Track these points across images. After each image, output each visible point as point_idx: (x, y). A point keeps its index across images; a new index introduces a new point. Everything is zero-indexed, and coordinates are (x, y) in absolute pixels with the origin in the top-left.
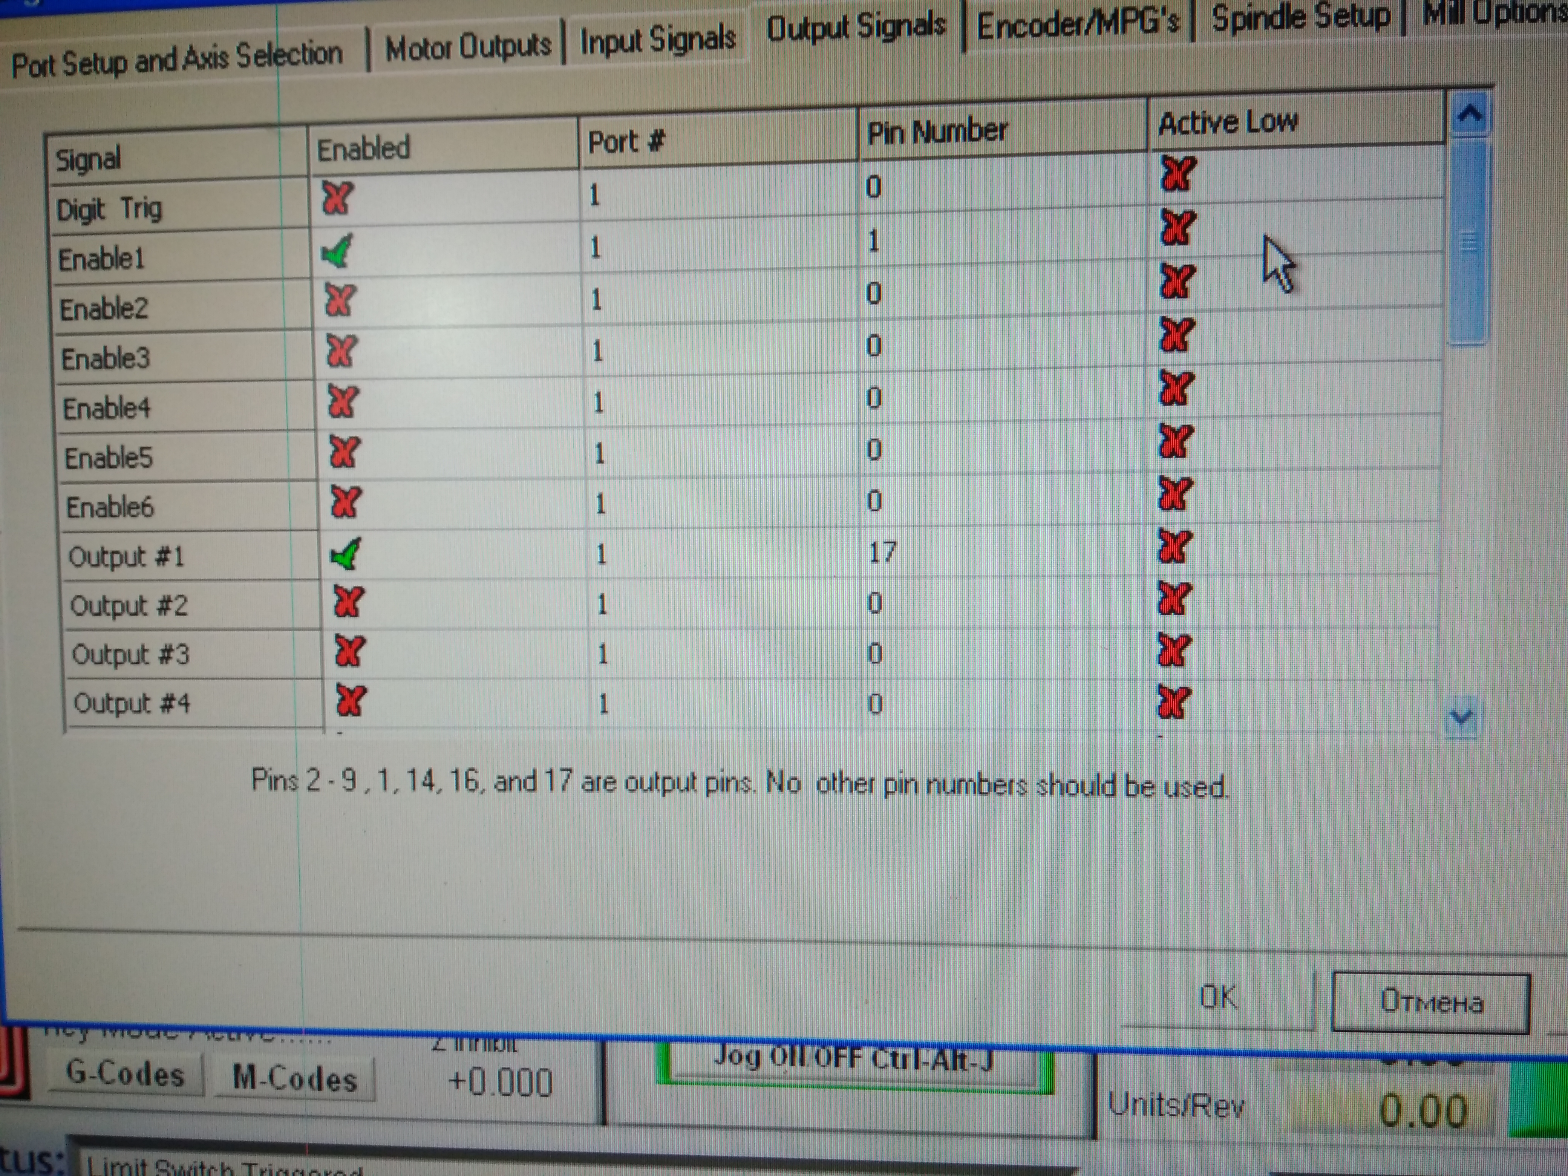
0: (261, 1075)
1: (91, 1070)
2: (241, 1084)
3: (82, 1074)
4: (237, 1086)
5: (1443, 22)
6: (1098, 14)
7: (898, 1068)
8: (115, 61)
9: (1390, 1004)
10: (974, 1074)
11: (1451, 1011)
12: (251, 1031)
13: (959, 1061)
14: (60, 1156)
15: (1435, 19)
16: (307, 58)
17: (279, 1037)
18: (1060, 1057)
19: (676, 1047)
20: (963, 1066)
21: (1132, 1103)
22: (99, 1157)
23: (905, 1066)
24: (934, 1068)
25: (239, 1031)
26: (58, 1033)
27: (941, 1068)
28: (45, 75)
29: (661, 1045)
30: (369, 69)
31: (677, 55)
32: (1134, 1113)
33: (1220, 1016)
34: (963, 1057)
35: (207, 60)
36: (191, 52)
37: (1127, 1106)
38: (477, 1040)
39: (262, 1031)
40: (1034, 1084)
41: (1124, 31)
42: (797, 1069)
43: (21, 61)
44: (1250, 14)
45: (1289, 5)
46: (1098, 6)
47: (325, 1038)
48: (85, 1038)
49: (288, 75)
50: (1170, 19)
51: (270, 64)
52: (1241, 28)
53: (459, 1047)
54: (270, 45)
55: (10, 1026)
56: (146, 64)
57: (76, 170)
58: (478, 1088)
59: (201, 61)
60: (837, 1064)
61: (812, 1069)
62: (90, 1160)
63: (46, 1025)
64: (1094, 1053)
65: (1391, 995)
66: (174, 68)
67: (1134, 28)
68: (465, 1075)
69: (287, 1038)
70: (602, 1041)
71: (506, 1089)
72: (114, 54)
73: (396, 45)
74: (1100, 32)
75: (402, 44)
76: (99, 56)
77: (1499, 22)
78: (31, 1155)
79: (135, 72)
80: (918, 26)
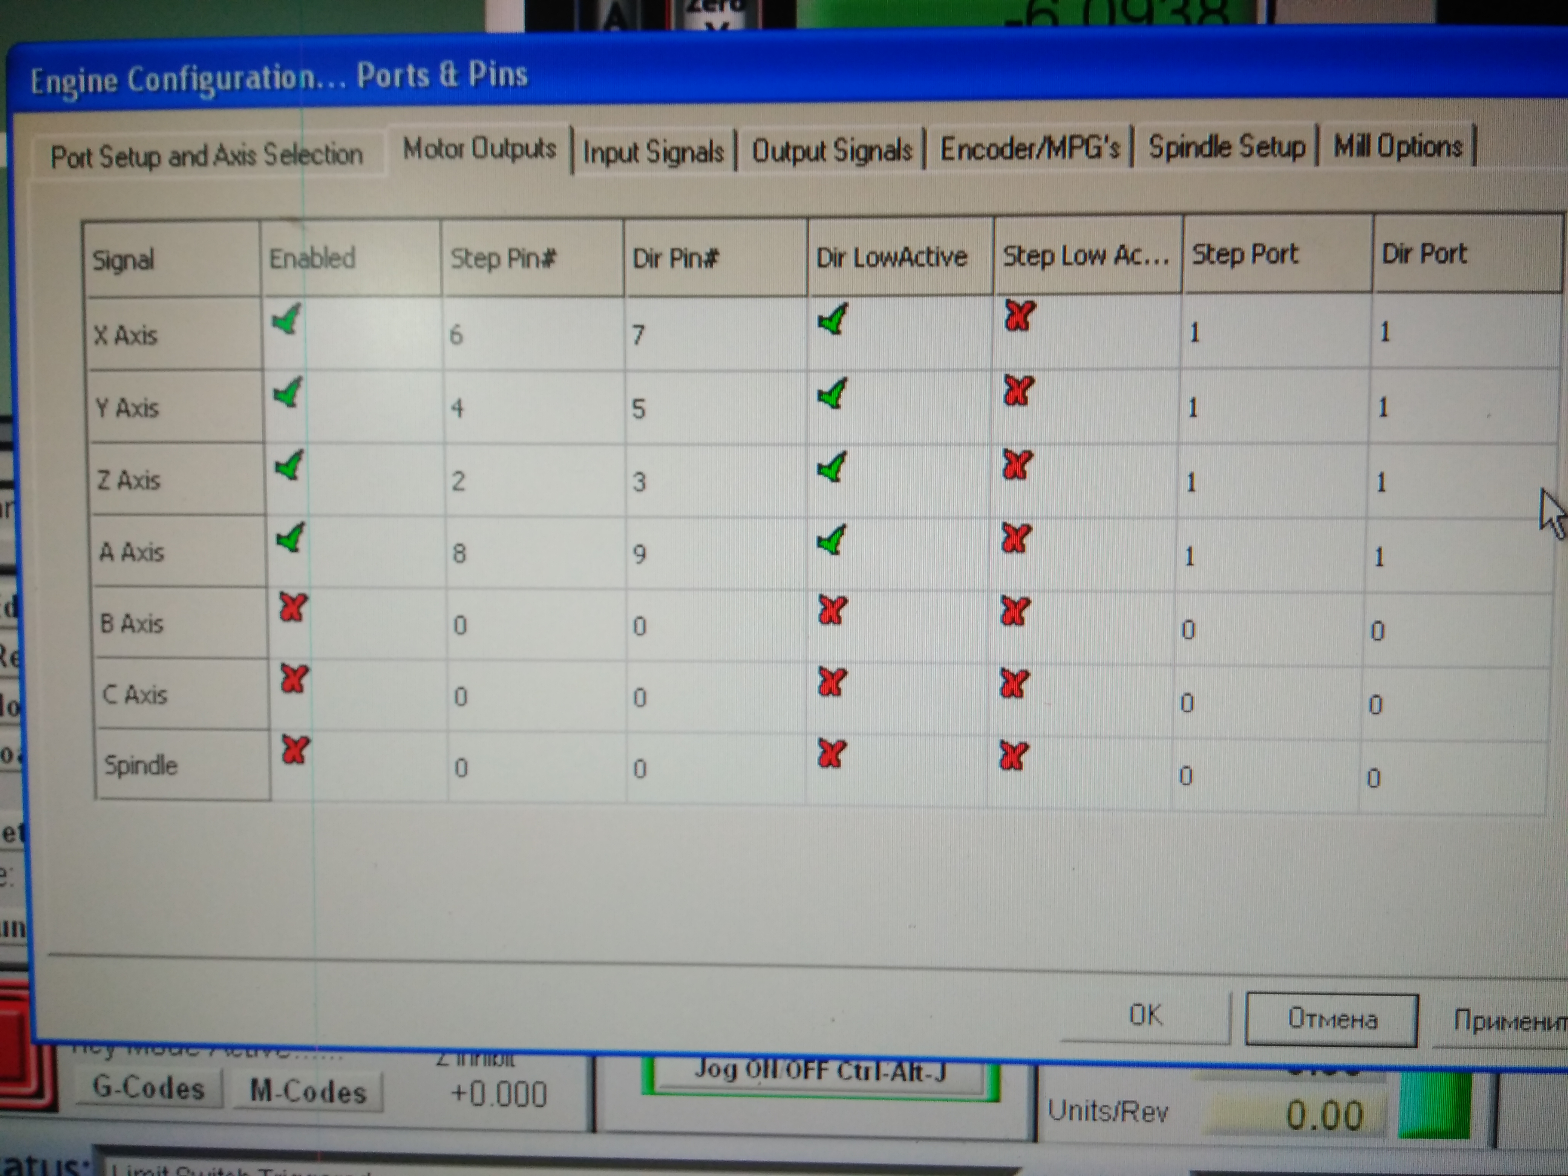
0: (277, 1088)
1: (116, 1084)
2: (258, 1096)
3: (108, 1089)
4: (254, 1098)
5: (1351, 154)
6: (1048, 140)
7: (860, 1079)
8: (149, 156)
9: (1297, 1021)
10: (928, 1084)
11: (1350, 1028)
12: (267, 1049)
13: (916, 1073)
14: (86, 1164)
15: (1344, 152)
16: (330, 159)
17: (293, 1054)
18: (1005, 1069)
19: (660, 1062)
20: (919, 1077)
21: (1069, 1110)
22: (123, 1164)
23: (867, 1078)
24: (893, 1079)
25: (257, 1048)
26: (85, 1051)
27: (899, 1079)
28: (82, 166)
29: (646, 1060)
31: (671, 167)
32: (1071, 1118)
33: (1148, 1031)
34: (919, 1069)
35: (236, 158)
36: (222, 149)
37: (1064, 1112)
38: (478, 1056)
39: (278, 1048)
40: (982, 1093)
41: (1071, 156)
42: (770, 1081)
43: (59, 153)
44: (1182, 144)
45: (1216, 137)
46: (1047, 134)
47: (336, 1055)
48: (111, 1056)
49: (311, 173)
50: (1112, 147)
51: (295, 163)
52: (1174, 156)
53: (460, 1062)
54: (295, 146)
55: (40, 1045)
56: (178, 159)
58: (478, 1099)
59: (231, 158)
60: (806, 1077)
61: (783, 1080)
62: (114, 1168)
63: (74, 1044)
64: (1035, 1065)
65: (1297, 1014)
66: (205, 164)
67: (1080, 153)
68: (466, 1088)
69: (302, 1054)
70: (593, 1056)
71: (504, 1099)
72: (149, 149)
73: (413, 144)
74: (1049, 156)
75: (419, 144)
76: (134, 150)
77: (1400, 156)
78: (59, 1163)
79: (168, 166)
80: (887, 152)
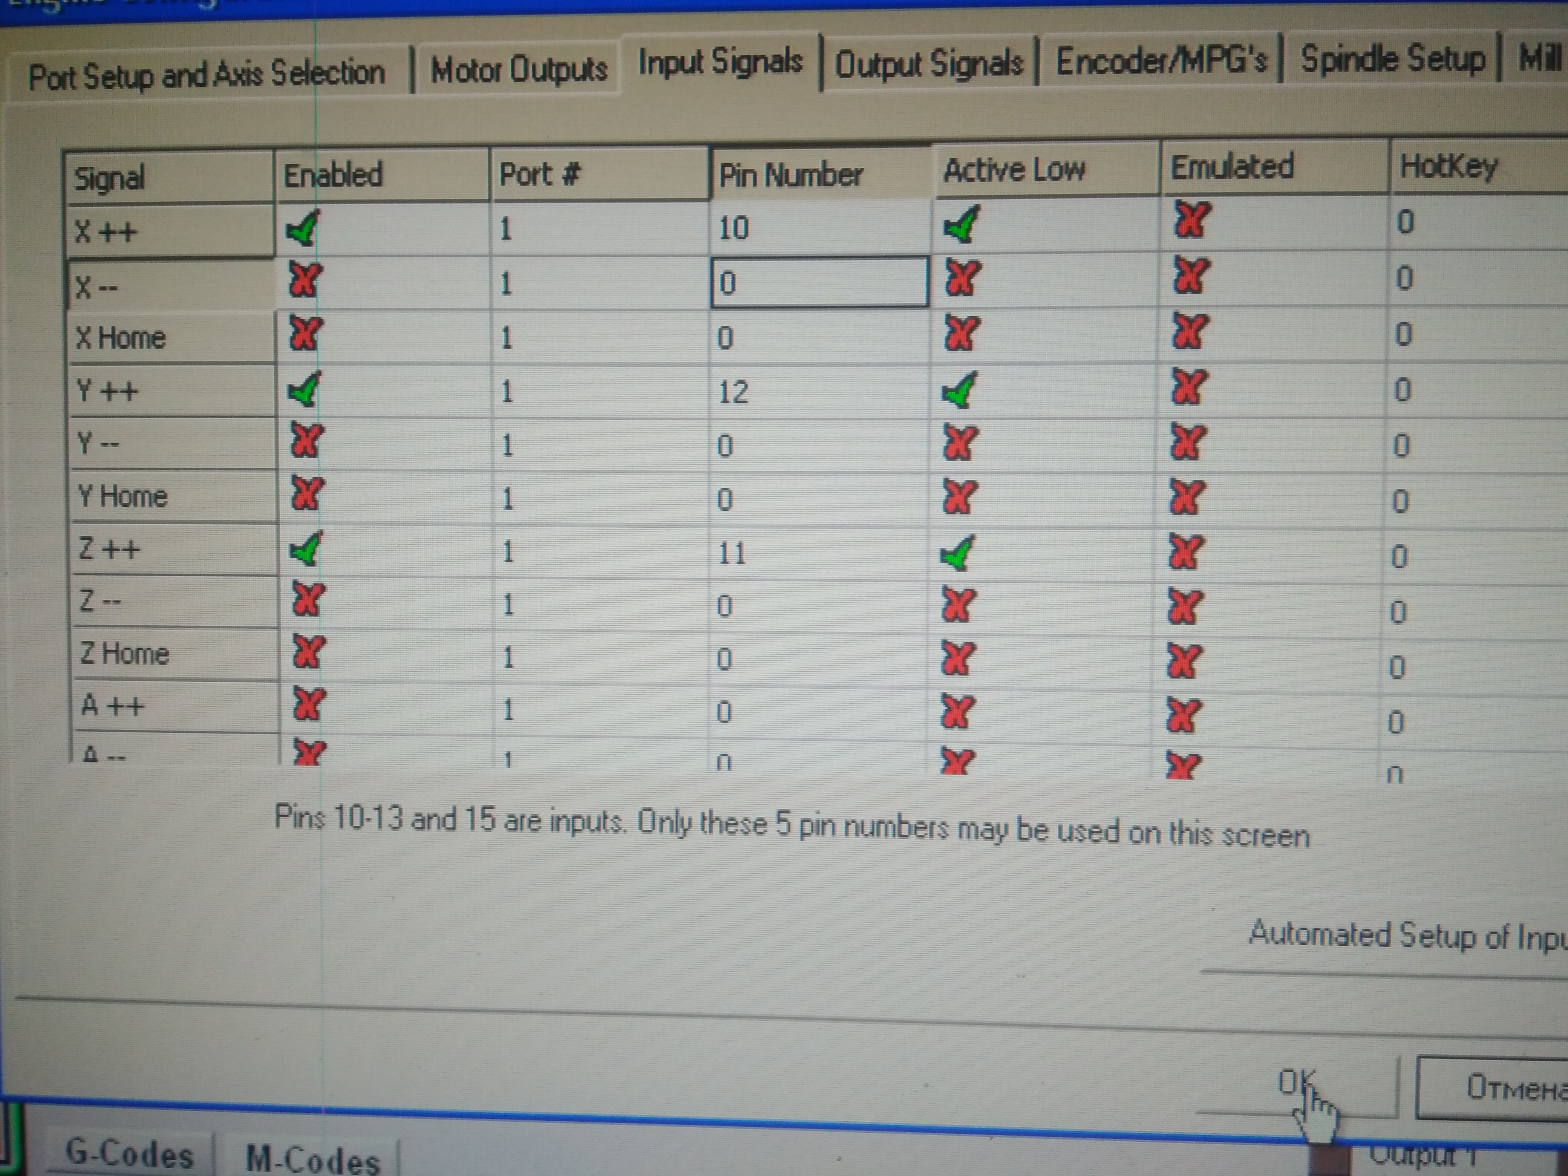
0: (277, 1156)
1: (92, 1148)
2: (255, 1166)
3: (83, 1153)
4: (250, 1168)
5: (1540, 69)
6: (1183, 50)
8: (140, 75)
9: (1477, 1091)
11: (1540, 1099)
15: (1531, 65)
16: (347, 78)
25: (253, 1108)
30: (413, 90)
31: (741, 77)
35: (239, 77)
36: (223, 67)
41: (1210, 70)
43: (39, 72)
44: (1340, 55)
45: (1381, 47)
46: (1182, 43)
49: (326, 94)
50: (1257, 59)
51: (307, 83)
52: (1331, 70)
54: (307, 62)
56: (173, 79)
57: (96, 190)
59: (233, 77)
63: (45, 1101)
65: (1478, 1081)
66: (204, 85)
67: (1221, 66)
69: (306, 1117)
72: (141, 67)
73: (443, 66)
74: (1184, 70)
75: (449, 64)
76: (123, 69)
79: (163, 87)
80: (995, 65)
